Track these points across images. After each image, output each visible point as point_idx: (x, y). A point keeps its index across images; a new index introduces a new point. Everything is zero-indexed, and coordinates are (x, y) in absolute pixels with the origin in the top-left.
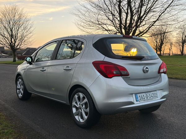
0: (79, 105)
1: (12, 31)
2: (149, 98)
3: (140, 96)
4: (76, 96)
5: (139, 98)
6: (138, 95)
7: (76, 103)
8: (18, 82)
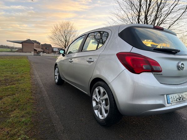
0: (99, 100)
1: (66, 37)
2: (181, 100)
3: (172, 98)
4: (97, 90)
5: (171, 100)
6: (170, 96)
7: (96, 96)
8: (56, 70)
